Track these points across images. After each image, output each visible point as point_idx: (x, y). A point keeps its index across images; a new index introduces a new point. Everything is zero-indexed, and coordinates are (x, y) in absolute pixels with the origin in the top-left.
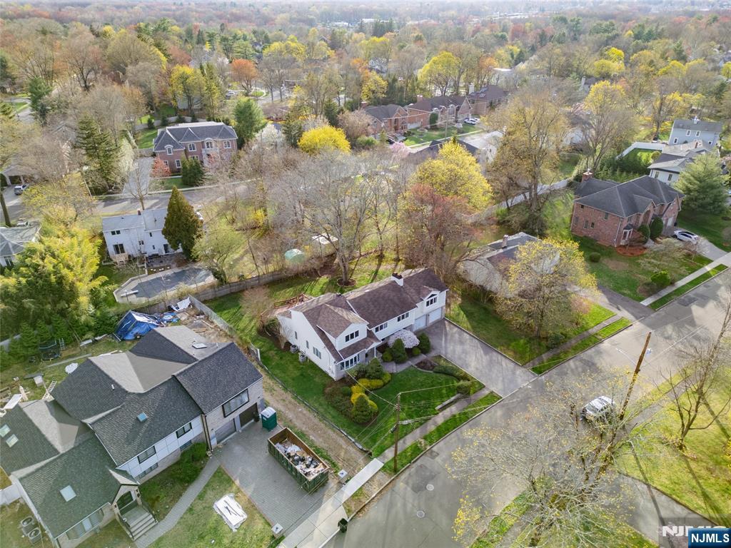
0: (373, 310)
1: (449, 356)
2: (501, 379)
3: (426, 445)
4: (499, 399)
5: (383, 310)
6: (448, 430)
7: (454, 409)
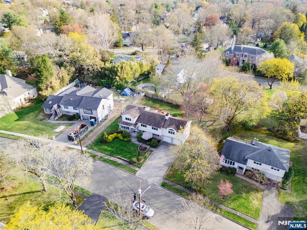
0: (146, 118)
1: (154, 154)
2: (149, 173)
3: (97, 158)
4: (134, 174)
5: (149, 121)
6: (108, 162)
7: (120, 161)
